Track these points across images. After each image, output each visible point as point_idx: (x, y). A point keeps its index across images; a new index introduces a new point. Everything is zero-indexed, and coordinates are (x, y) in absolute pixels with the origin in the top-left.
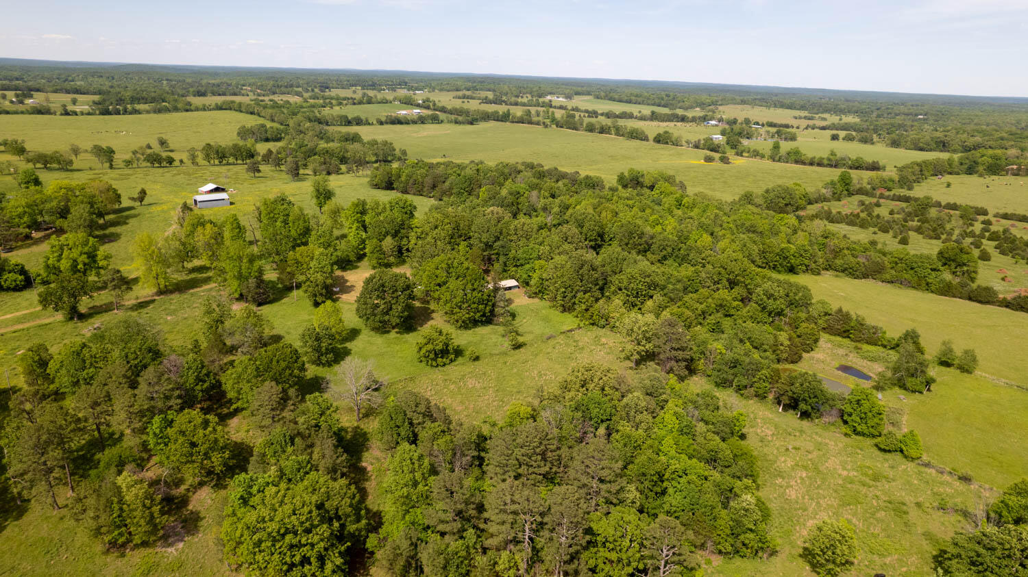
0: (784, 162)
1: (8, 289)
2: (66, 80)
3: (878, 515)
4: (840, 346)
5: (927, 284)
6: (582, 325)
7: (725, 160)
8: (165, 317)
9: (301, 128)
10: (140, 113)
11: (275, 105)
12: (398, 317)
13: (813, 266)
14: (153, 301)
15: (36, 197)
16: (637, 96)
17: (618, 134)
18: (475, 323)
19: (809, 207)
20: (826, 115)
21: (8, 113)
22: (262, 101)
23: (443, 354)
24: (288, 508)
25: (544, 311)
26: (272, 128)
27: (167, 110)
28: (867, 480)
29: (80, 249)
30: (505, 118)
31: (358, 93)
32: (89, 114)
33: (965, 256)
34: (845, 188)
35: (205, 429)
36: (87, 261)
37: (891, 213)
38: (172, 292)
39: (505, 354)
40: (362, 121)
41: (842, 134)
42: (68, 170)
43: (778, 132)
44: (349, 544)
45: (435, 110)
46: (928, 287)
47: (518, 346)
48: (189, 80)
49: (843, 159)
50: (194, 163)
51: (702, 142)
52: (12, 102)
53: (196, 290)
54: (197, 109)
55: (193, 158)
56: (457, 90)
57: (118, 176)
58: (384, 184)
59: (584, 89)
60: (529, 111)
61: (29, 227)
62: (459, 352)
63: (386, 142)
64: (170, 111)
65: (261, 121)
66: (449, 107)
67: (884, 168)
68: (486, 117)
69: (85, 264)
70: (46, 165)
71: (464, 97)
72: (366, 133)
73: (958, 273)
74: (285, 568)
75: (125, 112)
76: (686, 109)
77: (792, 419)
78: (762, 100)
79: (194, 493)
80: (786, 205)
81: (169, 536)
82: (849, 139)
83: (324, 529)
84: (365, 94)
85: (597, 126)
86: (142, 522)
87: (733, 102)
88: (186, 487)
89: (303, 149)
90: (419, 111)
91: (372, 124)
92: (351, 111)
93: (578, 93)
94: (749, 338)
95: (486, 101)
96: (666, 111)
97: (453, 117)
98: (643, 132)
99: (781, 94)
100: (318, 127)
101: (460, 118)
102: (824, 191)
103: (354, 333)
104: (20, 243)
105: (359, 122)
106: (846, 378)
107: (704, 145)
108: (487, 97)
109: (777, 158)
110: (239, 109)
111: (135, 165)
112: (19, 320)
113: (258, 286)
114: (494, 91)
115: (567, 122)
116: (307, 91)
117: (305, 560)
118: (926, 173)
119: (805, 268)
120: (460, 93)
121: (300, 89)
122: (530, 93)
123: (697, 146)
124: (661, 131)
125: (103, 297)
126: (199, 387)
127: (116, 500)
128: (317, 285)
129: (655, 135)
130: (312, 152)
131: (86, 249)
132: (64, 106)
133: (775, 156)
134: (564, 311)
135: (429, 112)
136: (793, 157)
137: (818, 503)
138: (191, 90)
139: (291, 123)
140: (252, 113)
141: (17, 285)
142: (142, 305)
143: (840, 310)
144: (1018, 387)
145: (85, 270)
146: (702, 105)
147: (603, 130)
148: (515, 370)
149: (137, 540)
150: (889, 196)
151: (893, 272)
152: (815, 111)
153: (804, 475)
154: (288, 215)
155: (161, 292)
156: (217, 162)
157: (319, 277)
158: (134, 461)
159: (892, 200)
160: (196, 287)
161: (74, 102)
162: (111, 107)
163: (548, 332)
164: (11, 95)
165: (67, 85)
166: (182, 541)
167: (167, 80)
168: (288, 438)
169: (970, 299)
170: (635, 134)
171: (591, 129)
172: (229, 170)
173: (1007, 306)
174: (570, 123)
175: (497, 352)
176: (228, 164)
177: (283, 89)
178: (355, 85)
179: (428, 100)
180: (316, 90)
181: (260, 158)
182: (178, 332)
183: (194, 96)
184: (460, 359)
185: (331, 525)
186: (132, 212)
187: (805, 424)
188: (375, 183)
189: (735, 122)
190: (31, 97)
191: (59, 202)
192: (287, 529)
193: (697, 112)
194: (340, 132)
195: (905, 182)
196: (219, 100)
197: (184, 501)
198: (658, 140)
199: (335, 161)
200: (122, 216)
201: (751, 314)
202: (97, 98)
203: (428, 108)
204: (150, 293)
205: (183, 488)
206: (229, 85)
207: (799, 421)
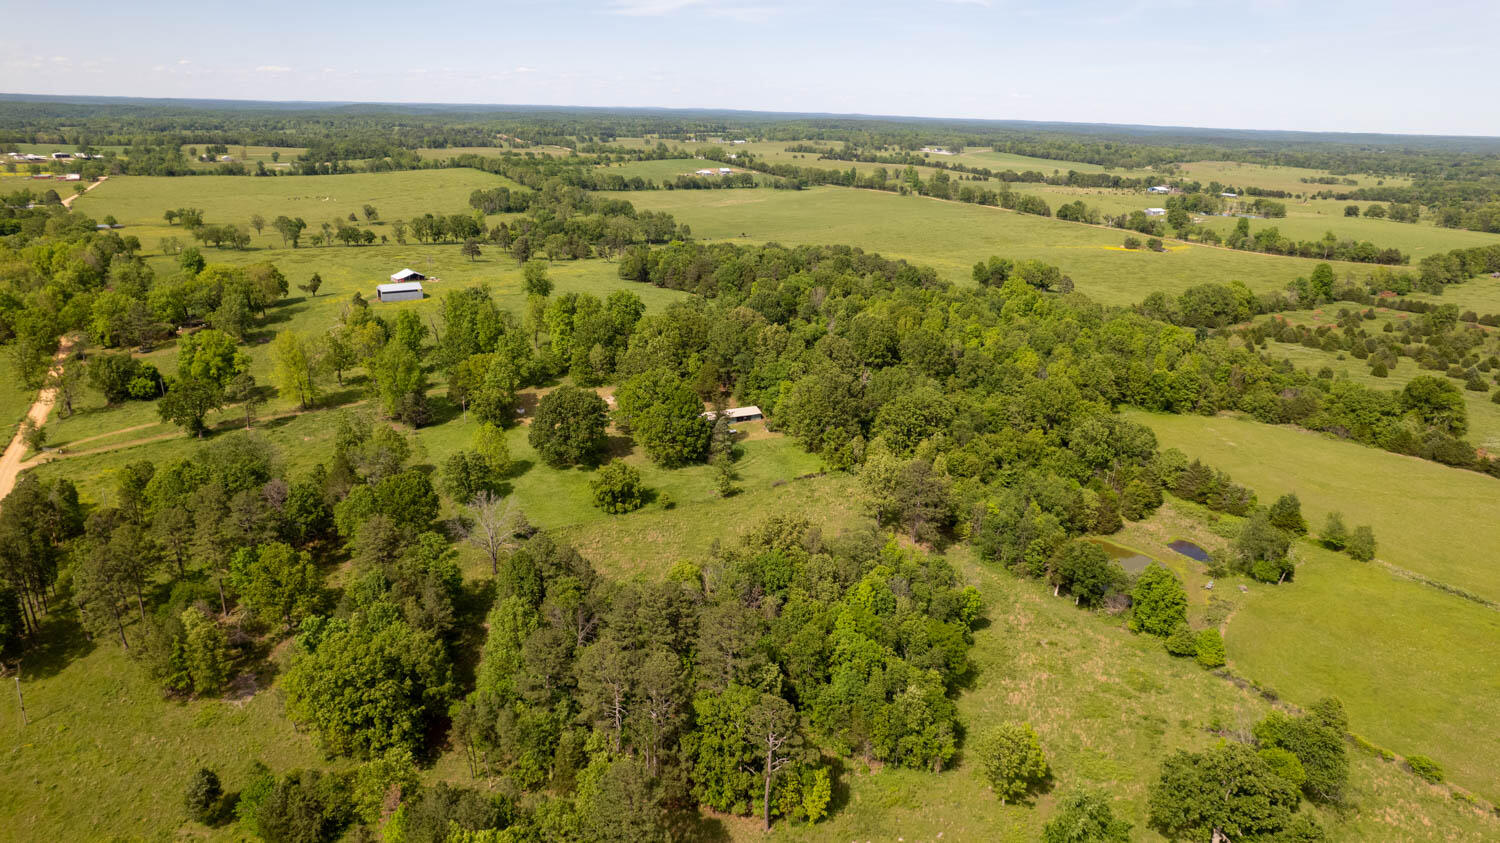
0: (1249, 250)
1: (137, 398)
2: (275, 128)
3: (1120, 733)
4: (1189, 514)
5: (1374, 434)
6: (827, 469)
7: (1155, 246)
8: (302, 437)
9: (557, 194)
10: (353, 172)
11: (532, 162)
12: (578, 447)
13: (1202, 402)
14: (294, 417)
15: (185, 284)
16: (1060, 148)
17: (1005, 205)
18: (685, 461)
19: (1258, 317)
20: (1359, 178)
21: (193, 173)
22: (516, 155)
23: (627, 497)
24: (347, 657)
25: (784, 450)
26: (516, 193)
27: (389, 168)
28: (1130, 690)
29: (213, 349)
30: (848, 180)
31: (653, 142)
32: (290, 174)
33: (1444, 396)
34: (1324, 290)
35: (292, 565)
36: (221, 365)
37: (1388, 328)
38: (319, 407)
39: (711, 502)
40: (643, 184)
41: (1364, 206)
42: (243, 250)
43: (1257, 204)
44: (423, 707)
45: (752, 168)
46: (1375, 440)
47: (730, 494)
48: (428, 126)
49: (1344, 246)
50: (401, 241)
51: (1129, 218)
52: (201, 159)
53: (348, 406)
54: (427, 167)
55: (400, 233)
56: (794, 139)
57: (299, 257)
58: (636, 275)
59: (985, 137)
60: (885, 171)
61: (173, 322)
62: (648, 497)
63: (664, 215)
64: (391, 169)
65: (506, 183)
66: (771, 165)
67: (1405, 261)
68: (821, 179)
69: (219, 369)
70: (218, 243)
71: (801, 149)
72: (640, 201)
73: (1435, 420)
74: (346, 728)
75: (335, 171)
76: (1129, 167)
77: (1068, 606)
78: (1257, 154)
79: (279, 643)
80: (1217, 314)
81: (239, 688)
82: (1375, 213)
83: (389, 686)
84: (661, 144)
85: (977, 194)
86: (203, 666)
87: (1211, 156)
88: (272, 636)
89: (546, 224)
90: (727, 170)
91: (658, 188)
92: (630, 170)
93: (971, 144)
94: (1038, 496)
95: (831, 155)
96: (1097, 170)
97: (772, 178)
98: (1042, 203)
99: (1298, 143)
100: (578, 192)
101: (783, 180)
102: (1286, 294)
103: (524, 467)
104: (163, 341)
105: (639, 185)
106: (1176, 559)
107: (1132, 223)
108: (832, 150)
109: (1239, 244)
110: (480, 165)
111: (325, 243)
112: (139, 435)
113: (417, 403)
114: (847, 140)
115: (934, 187)
116: (583, 140)
117: (369, 722)
118: (1473, 268)
119: (1190, 405)
120: (795, 144)
121: (574, 138)
122: (899, 144)
123: (1120, 225)
124: (1071, 202)
125: (233, 411)
126: (302, 520)
127: (177, 638)
128: (490, 404)
129: (1059, 208)
130: (559, 228)
131: (221, 350)
132: (261, 164)
133: (1240, 239)
134: (810, 450)
135: (738, 171)
136: (1264, 242)
137: (1046, 712)
138: (426, 139)
139: (545, 185)
140: (497, 172)
141: (146, 393)
142: (280, 422)
143: (1197, 464)
144: (1429, 583)
145: (219, 375)
146: (1155, 161)
147: (985, 200)
148: (717, 524)
149: (199, 688)
150: (1394, 303)
151: (1326, 415)
152: (1341, 170)
153: (1045, 676)
154: (476, 313)
155: (305, 407)
156: (430, 240)
157: (495, 394)
158: (206, 597)
159: (1399, 309)
160: (350, 402)
161: (276, 158)
162: (317, 165)
163: (778, 476)
164: (201, 149)
165: (272, 136)
166: (251, 694)
167: (400, 125)
168: (382, 582)
169: (1434, 458)
170: (1030, 206)
171: (968, 197)
172: (442, 252)
173: (1487, 472)
174: (941, 189)
175: (700, 499)
176: (445, 243)
177: (550, 137)
178: (652, 132)
179: (745, 154)
180: (595, 139)
181: (488, 235)
182: (312, 456)
183: (429, 147)
184: (649, 506)
185: (402, 681)
186: (301, 305)
187: (1084, 613)
188: (625, 272)
189: (1196, 187)
190: (225, 151)
191: (211, 290)
192: (346, 681)
193: (1148, 171)
194: (606, 200)
195: (1432, 282)
196: (456, 153)
197: (266, 651)
198: (1065, 214)
199: (584, 241)
200: (287, 309)
201: (1061, 463)
202: (303, 152)
203: (742, 165)
204: (293, 408)
205: (268, 636)
206: (479, 132)
207: (1075, 610)
